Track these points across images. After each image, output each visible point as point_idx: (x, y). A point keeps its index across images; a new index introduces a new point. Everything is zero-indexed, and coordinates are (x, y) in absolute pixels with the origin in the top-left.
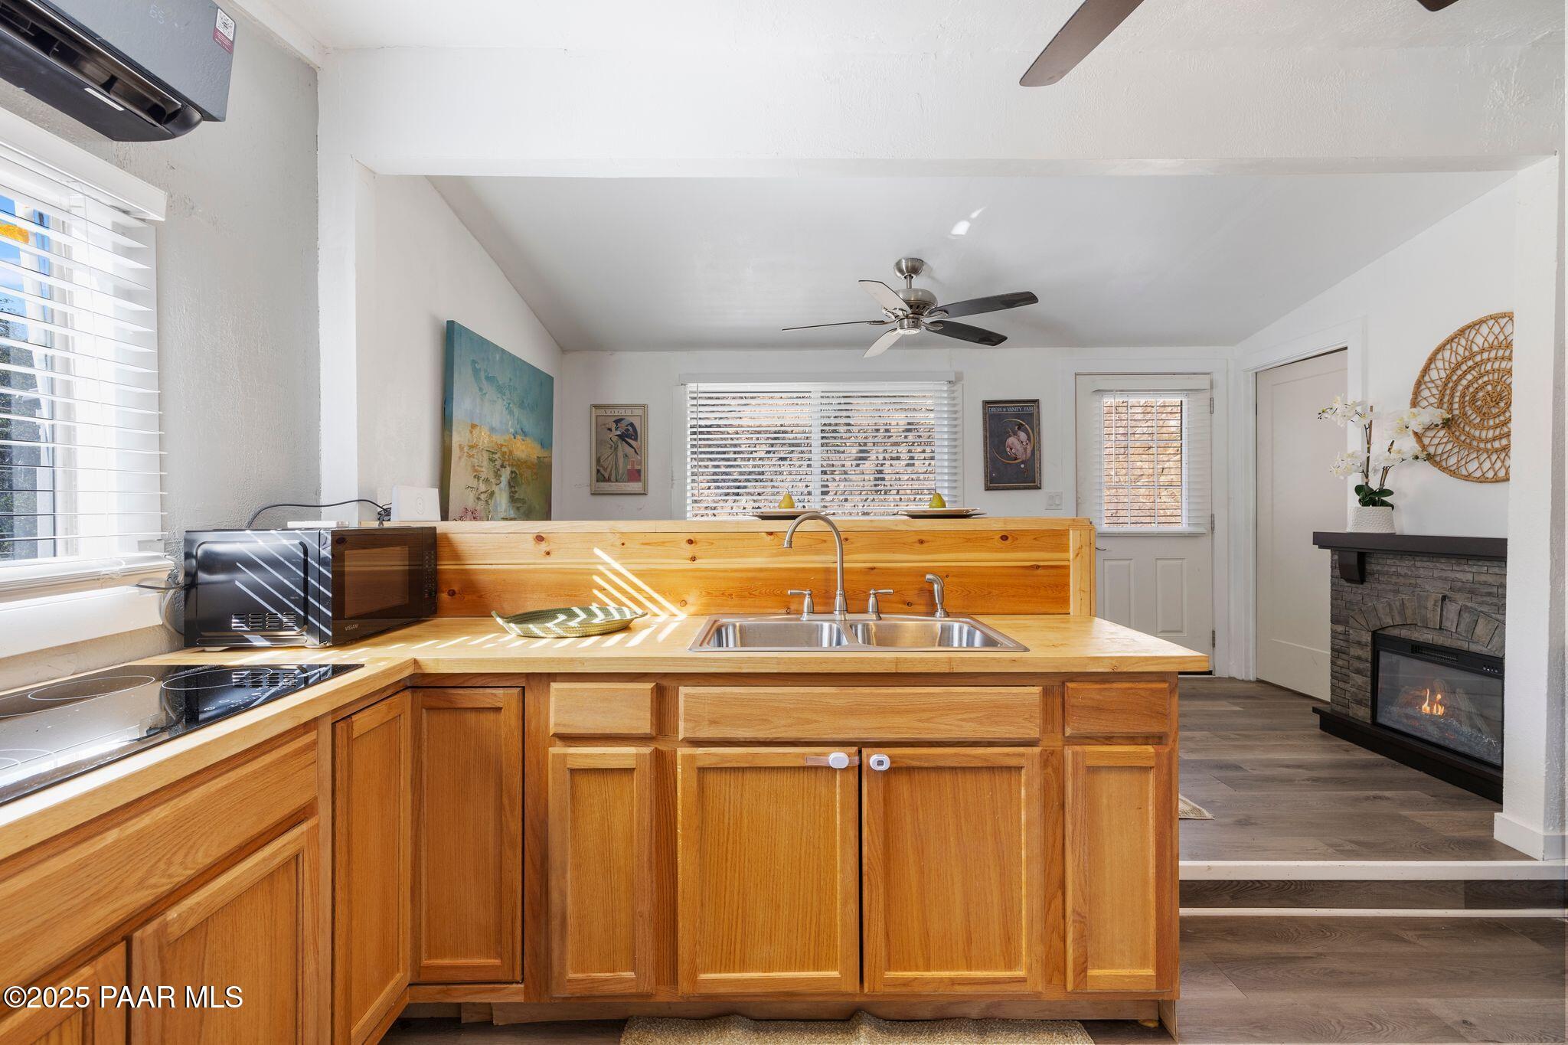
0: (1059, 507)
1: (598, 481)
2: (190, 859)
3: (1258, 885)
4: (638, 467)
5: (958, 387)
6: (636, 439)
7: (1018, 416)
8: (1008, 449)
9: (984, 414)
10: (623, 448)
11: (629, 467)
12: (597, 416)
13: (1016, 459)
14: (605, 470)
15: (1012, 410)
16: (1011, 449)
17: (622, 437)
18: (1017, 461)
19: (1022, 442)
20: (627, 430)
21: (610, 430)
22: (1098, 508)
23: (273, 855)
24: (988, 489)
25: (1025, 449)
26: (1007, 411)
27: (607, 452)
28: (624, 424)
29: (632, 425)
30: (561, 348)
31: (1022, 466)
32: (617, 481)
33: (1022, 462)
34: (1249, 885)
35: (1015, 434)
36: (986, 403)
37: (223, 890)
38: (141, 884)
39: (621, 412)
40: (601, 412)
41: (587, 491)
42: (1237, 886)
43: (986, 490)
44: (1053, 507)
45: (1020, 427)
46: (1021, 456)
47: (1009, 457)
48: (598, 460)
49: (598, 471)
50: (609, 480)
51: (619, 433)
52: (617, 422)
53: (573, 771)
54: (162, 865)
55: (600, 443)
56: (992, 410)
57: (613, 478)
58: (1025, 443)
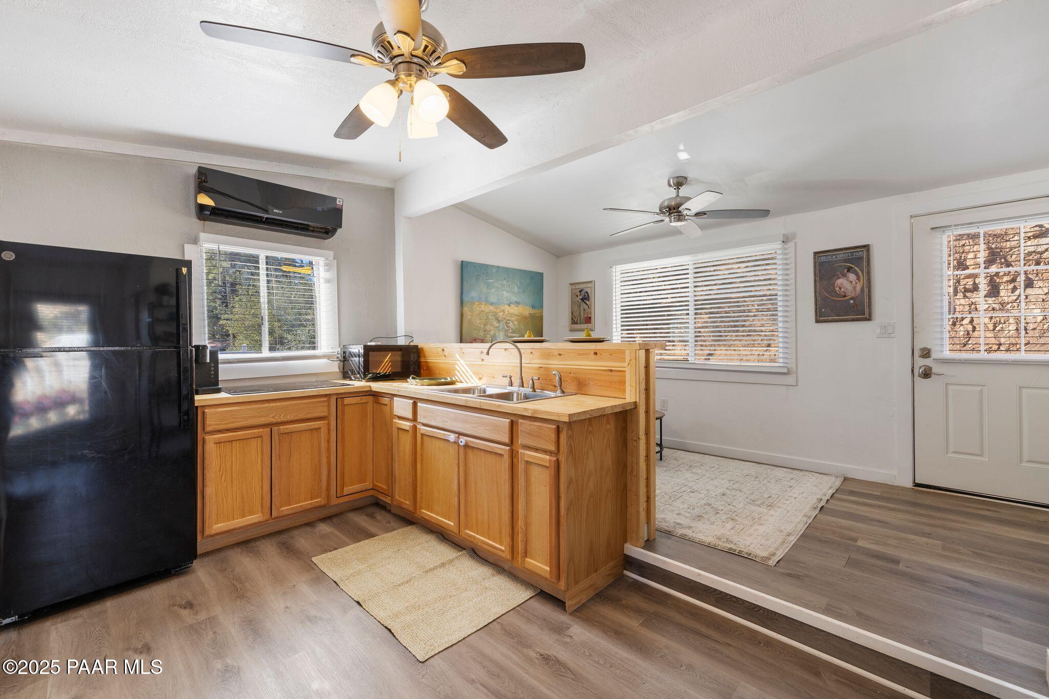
0: (893, 335)
1: (572, 324)
2: (285, 417)
3: (734, 599)
4: (589, 316)
5: (791, 245)
6: (589, 300)
7: (845, 261)
8: (837, 289)
9: (815, 263)
10: (583, 306)
11: (586, 316)
12: (572, 290)
13: (845, 296)
14: (575, 318)
15: (841, 256)
16: (840, 288)
17: (582, 299)
18: (847, 298)
19: (851, 282)
20: (585, 295)
21: (577, 296)
22: (938, 335)
23: (311, 425)
24: (817, 321)
25: (855, 288)
26: (836, 257)
27: (576, 308)
28: (583, 292)
29: (587, 292)
30: (556, 256)
31: (852, 302)
32: (580, 323)
33: (851, 299)
34: (728, 597)
35: (844, 276)
36: (816, 253)
37: (295, 427)
38: (273, 417)
39: (582, 286)
40: (574, 287)
41: (568, 329)
42: (719, 594)
43: (816, 322)
44: (885, 336)
45: (849, 270)
46: (850, 294)
47: (838, 296)
48: (572, 313)
49: (572, 318)
50: (577, 323)
51: (581, 297)
52: (580, 291)
53: (398, 428)
54: (278, 415)
55: (573, 303)
56: (822, 258)
57: (579, 323)
58: (854, 283)
